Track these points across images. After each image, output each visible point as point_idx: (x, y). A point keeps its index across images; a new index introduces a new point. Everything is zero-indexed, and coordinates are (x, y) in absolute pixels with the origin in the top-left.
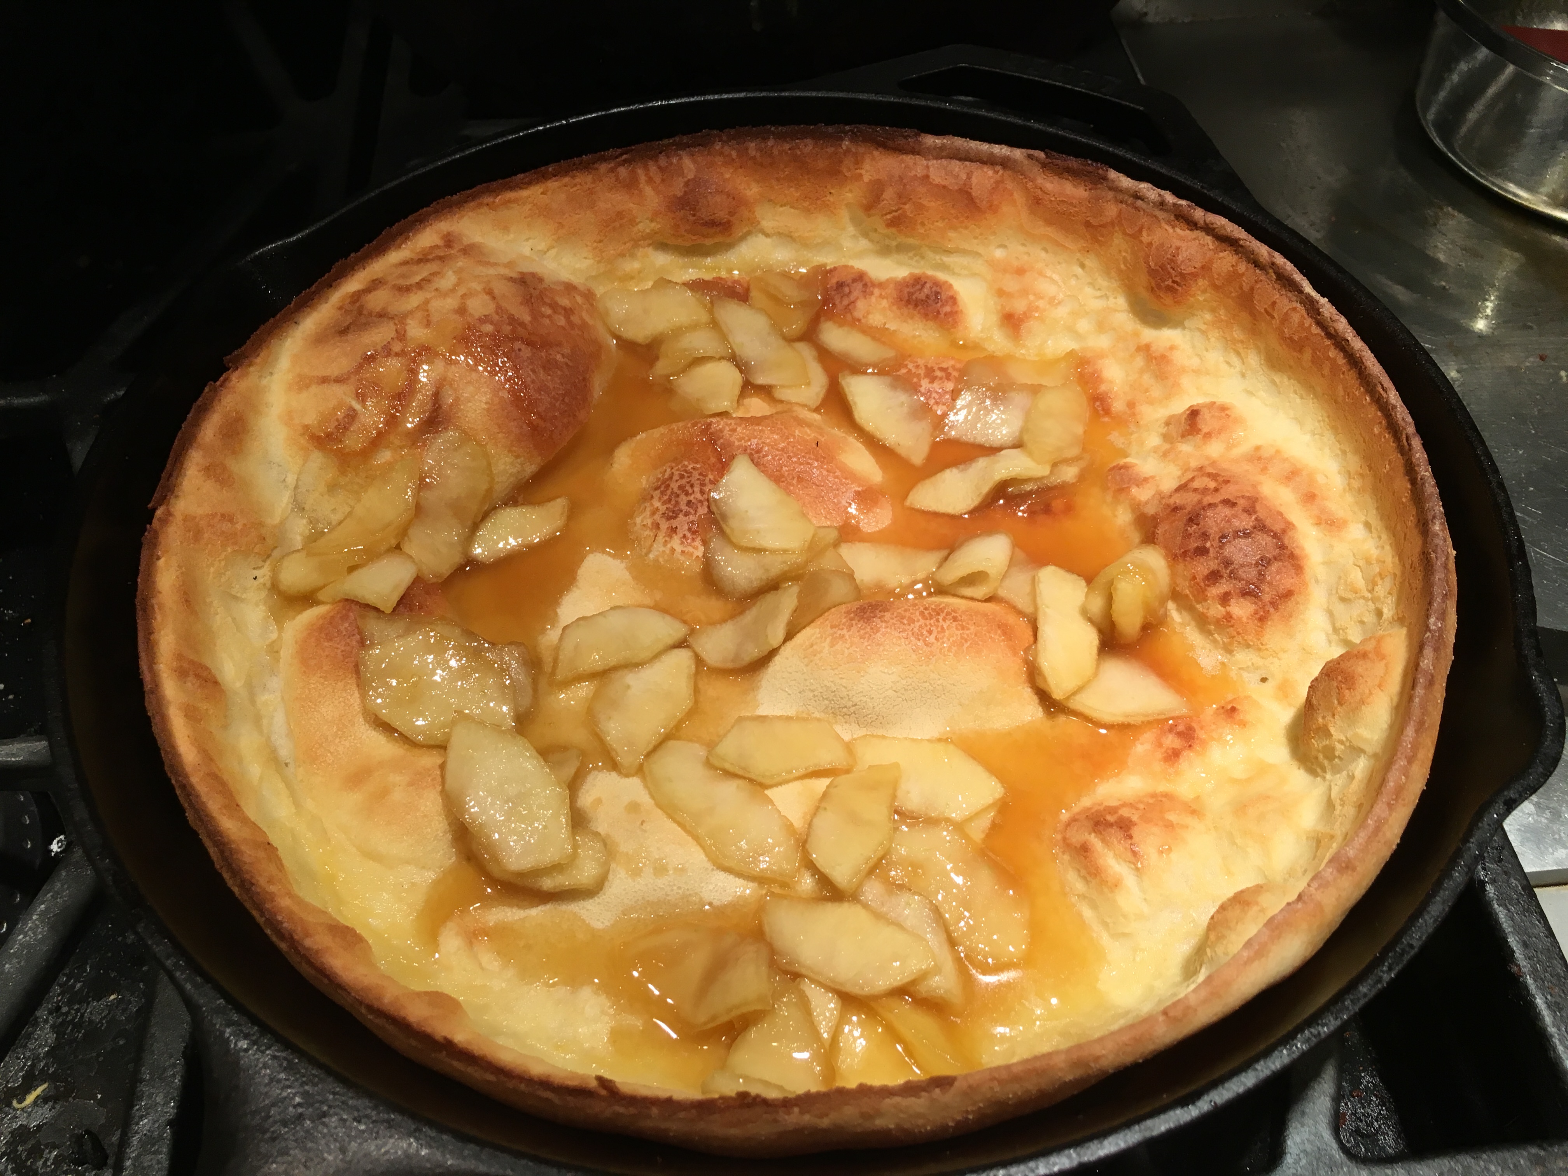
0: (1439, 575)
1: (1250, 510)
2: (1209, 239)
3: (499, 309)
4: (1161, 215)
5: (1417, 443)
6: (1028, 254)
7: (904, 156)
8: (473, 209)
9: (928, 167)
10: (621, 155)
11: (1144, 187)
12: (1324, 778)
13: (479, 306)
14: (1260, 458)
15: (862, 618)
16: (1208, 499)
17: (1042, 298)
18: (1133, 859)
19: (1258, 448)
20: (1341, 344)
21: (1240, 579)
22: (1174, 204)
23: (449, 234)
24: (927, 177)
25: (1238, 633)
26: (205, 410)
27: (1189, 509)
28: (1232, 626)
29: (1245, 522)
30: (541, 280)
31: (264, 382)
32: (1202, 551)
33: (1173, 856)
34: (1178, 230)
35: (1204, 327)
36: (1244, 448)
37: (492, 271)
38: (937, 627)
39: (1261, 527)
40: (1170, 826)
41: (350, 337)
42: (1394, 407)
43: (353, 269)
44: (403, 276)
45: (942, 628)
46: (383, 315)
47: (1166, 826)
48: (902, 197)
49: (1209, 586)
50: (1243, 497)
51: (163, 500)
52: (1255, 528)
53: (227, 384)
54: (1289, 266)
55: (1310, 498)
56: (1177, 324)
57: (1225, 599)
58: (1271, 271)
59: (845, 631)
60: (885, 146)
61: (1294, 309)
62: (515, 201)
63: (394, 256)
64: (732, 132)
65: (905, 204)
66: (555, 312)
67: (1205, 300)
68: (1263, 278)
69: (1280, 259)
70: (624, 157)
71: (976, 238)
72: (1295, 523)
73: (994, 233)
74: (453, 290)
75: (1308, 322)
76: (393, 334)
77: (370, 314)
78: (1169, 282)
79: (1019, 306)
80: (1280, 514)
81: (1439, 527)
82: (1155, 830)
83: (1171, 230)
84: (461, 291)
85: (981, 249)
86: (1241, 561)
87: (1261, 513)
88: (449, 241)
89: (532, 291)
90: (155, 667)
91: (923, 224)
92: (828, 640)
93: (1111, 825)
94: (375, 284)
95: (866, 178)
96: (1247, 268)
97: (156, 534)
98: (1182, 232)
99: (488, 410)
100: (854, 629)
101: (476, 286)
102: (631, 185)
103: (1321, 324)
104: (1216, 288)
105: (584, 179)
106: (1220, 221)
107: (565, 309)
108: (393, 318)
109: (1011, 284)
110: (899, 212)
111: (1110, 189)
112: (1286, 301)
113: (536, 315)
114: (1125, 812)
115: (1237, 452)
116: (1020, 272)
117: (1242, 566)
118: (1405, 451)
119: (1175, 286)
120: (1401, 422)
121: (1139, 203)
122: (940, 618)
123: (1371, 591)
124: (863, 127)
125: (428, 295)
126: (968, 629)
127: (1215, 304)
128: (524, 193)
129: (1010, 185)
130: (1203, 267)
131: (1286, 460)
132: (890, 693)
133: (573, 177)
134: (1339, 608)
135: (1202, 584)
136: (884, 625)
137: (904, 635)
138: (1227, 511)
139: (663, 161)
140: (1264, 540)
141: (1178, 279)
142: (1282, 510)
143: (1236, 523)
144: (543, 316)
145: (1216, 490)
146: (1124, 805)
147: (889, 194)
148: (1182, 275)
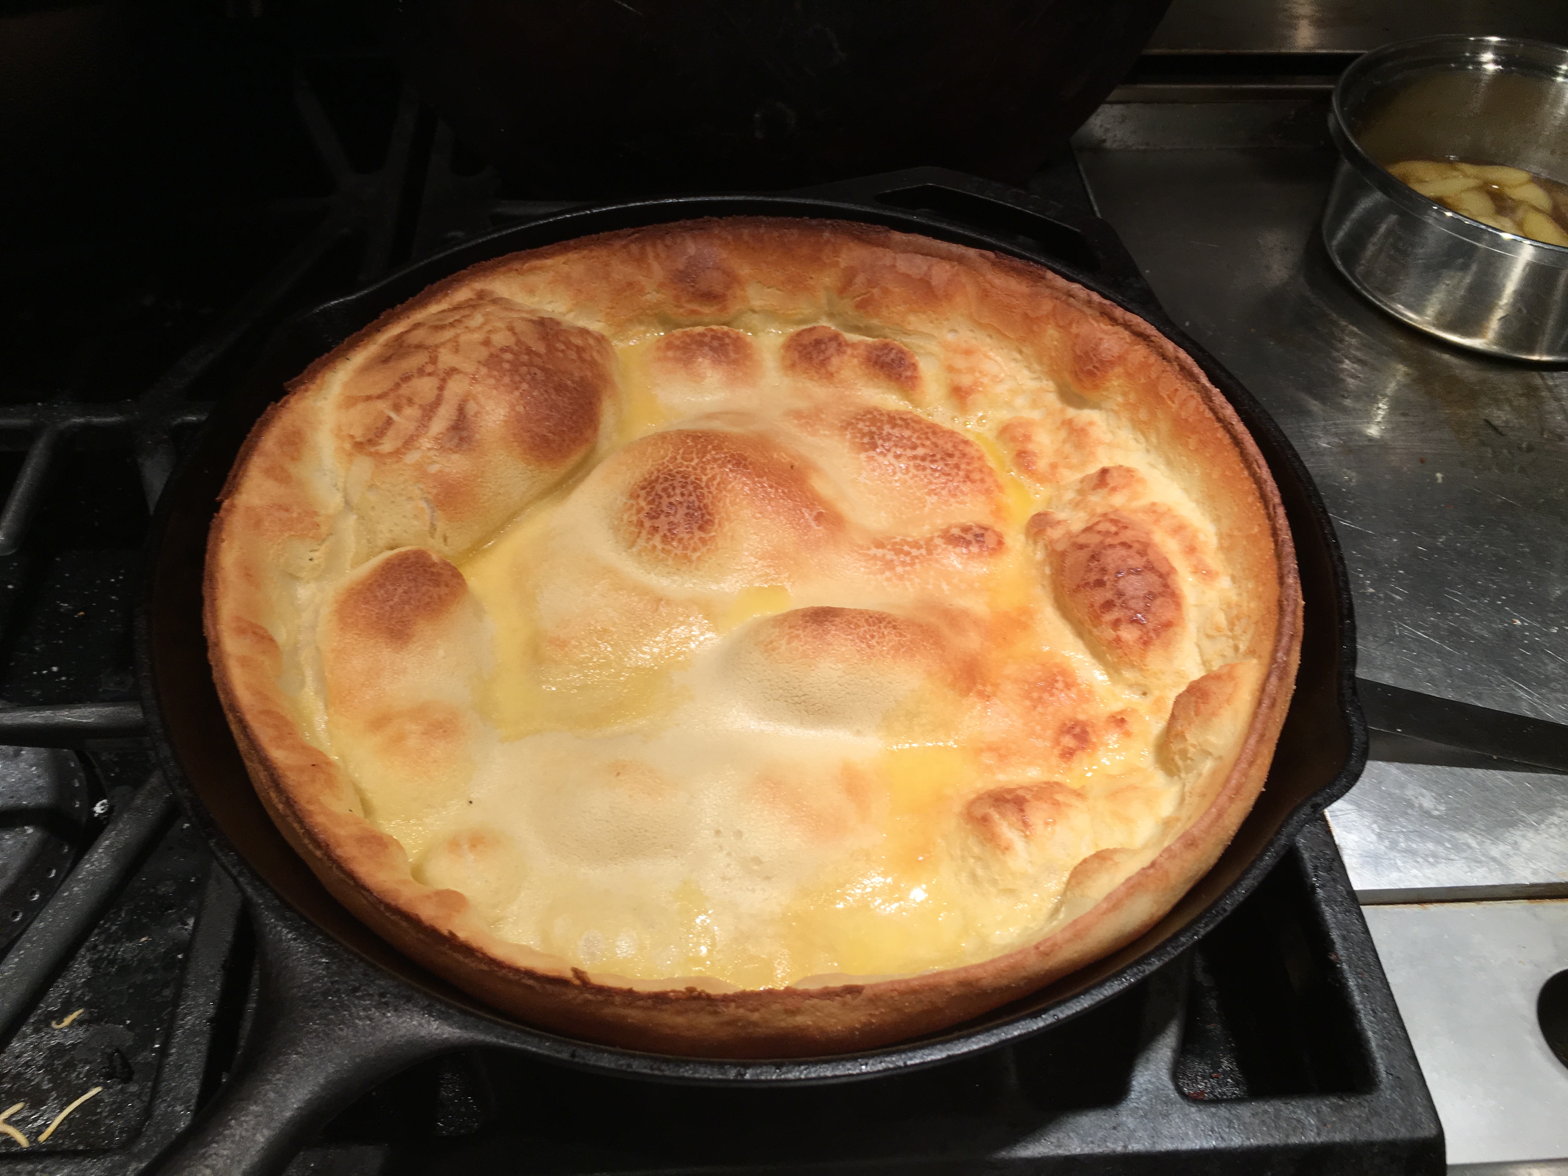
0: (1288, 619)
1: (1142, 553)
2: (1126, 334)
3: (519, 342)
4: (1089, 311)
5: (1281, 511)
6: (975, 338)
7: (876, 249)
8: (504, 273)
9: (895, 259)
10: (633, 233)
11: (1076, 287)
12: (1180, 777)
13: (501, 339)
14: (1154, 512)
15: (815, 621)
16: (1109, 541)
17: (985, 375)
18: (1023, 828)
19: (1154, 504)
20: (1227, 427)
21: (1130, 609)
22: (1100, 303)
23: (482, 291)
24: (894, 266)
25: (1126, 654)
26: (266, 424)
27: (1092, 546)
28: (1121, 648)
29: (1136, 562)
30: (558, 323)
31: (319, 404)
32: (1100, 583)
33: (1058, 828)
34: (1102, 325)
35: (1116, 408)
36: (1143, 502)
37: (515, 315)
38: (879, 632)
39: (1150, 568)
40: (1056, 804)
41: (391, 364)
42: (1266, 481)
43: (399, 318)
44: (440, 320)
45: (883, 633)
46: (419, 347)
47: (1054, 804)
48: (871, 283)
49: (1103, 613)
50: (1138, 541)
51: (230, 494)
52: (1145, 567)
53: (287, 406)
54: (1189, 361)
55: (1191, 550)
56: (1096, 406)
57: (1116, 624)
58: (1175, 363)
59: (800, 632)
60: (862, 239)
61: (1192, 396)
62: (541, 268)
63: (434, 309)
64: (730, 219)
65: (873, 287)
66: (568, 348)
67: (1119, 386)
68: (1169, 369)
69: (1182, 354)
70: (637, 235)
71: (932, 322)
72: (1177, 569)
73: (947, 319)
74: (480, 328)
75: (1203, 407)
76: (427, 360)
77: (409, 346)
78: (1090, 367)
79: (966, 380)
80: (1166, 559)
81: (1292, 580)
82: (1045, 806)
83: (1096, 325)
84: (488, 328)
85: (935, 333)
86: (1131, 593)
87: (1152, 556)
88: (481, 295)
89: (548, 330)
90: (218, 627)
91: (887, 307)
92: (786, 638)
93: (1008, 801)
94: (417, 326)
95: (843, 265)
96: (1156, 361)
97: (222, 521)
98: (1105, 327)
99: (505, 421)
100: (808, 630)
101: (500, 324)
102: (640, 260)
103: (1212, 410)
104: (1129, 375)
105: (601, 253)
106: (1136, 320)
107: (577, 347)
108: (427, 348)
109: (960, 362)
110: (868, 295)
111: (1048, 287)
112: (1186, 389)
113: (551, 348)
114: (1021, 793)
115: (1135, 504)
116: (968, 352)
117: (1133, 598)
118: (1271, 518)
119: (1095, 370)
120: (1270, 495)
121: (1071, 300)
122: (882, 625)
123: (1232, 630)
124: (841, 222)
125: (459, 331)
126: (905, 636)
127: (1126, 389)
128: (549, 262)
129: (964, 279)
130: (1120, 357)
131: (1175, 517)
132: (836, 686)
133: (591, 251)
134: (1206, 643)
135: (1099, 612)
136: (834, 628)
137: (850, 637)
138: (1123, 552)
139: (668, 241)
140: (1152, 578)
141: (1097, 365)
142: (1168, 556)
143: (1130, 562)
144: (557, 350)
145: (1116, 534)
146: (1021, 788)
147: (860, 279)
148: (1102, 362)
